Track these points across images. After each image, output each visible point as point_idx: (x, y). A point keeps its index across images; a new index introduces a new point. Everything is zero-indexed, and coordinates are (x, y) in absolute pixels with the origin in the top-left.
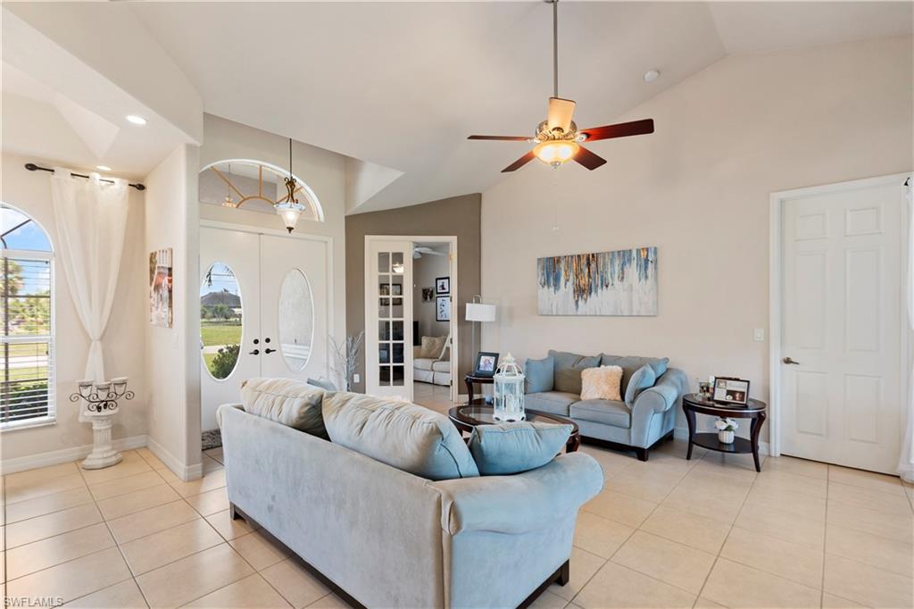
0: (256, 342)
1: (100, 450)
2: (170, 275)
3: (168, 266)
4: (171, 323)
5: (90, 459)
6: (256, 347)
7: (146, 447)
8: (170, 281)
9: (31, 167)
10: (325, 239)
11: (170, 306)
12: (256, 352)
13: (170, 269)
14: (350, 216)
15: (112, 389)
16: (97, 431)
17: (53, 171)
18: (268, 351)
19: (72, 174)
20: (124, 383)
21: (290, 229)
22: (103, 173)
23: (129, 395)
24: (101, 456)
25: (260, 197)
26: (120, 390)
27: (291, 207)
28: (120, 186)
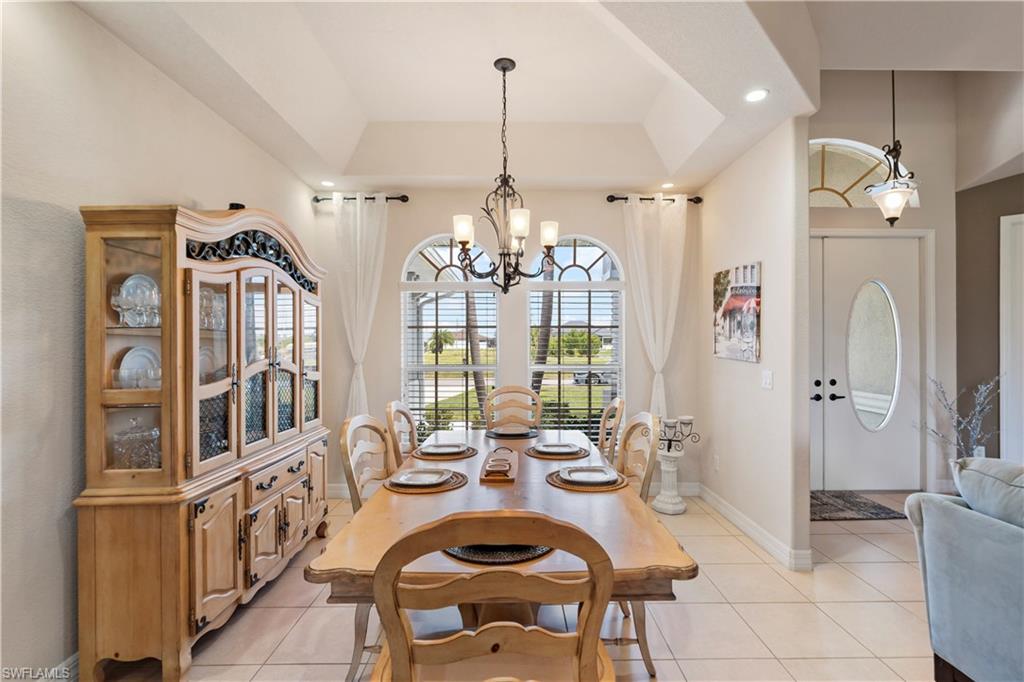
0: (818, 383)
1: (668, 493)
2: (759, 296)
3: (755, 284)
4: (759, 357)
5: (659, 501)
6: (818, 390)
7: (700, 497)
8: (758, 304)
9: (611, 199)
10: (919, 232)
11: (758, 336)
12: (818, 398)
13: (759, 289)
14: (963, 191)
15: (678, 429)
16: (665, 472)
17: (626, 199)
18: (833, 397)
19: (641, 199)
20: (690, 423)
21: (892, 221)
22: (666, 192)
23: (696, 437)
24: (670, 501)
25: (822, 188)
26: (686, 430)
27: (894, 187)
28: (681, 201)
